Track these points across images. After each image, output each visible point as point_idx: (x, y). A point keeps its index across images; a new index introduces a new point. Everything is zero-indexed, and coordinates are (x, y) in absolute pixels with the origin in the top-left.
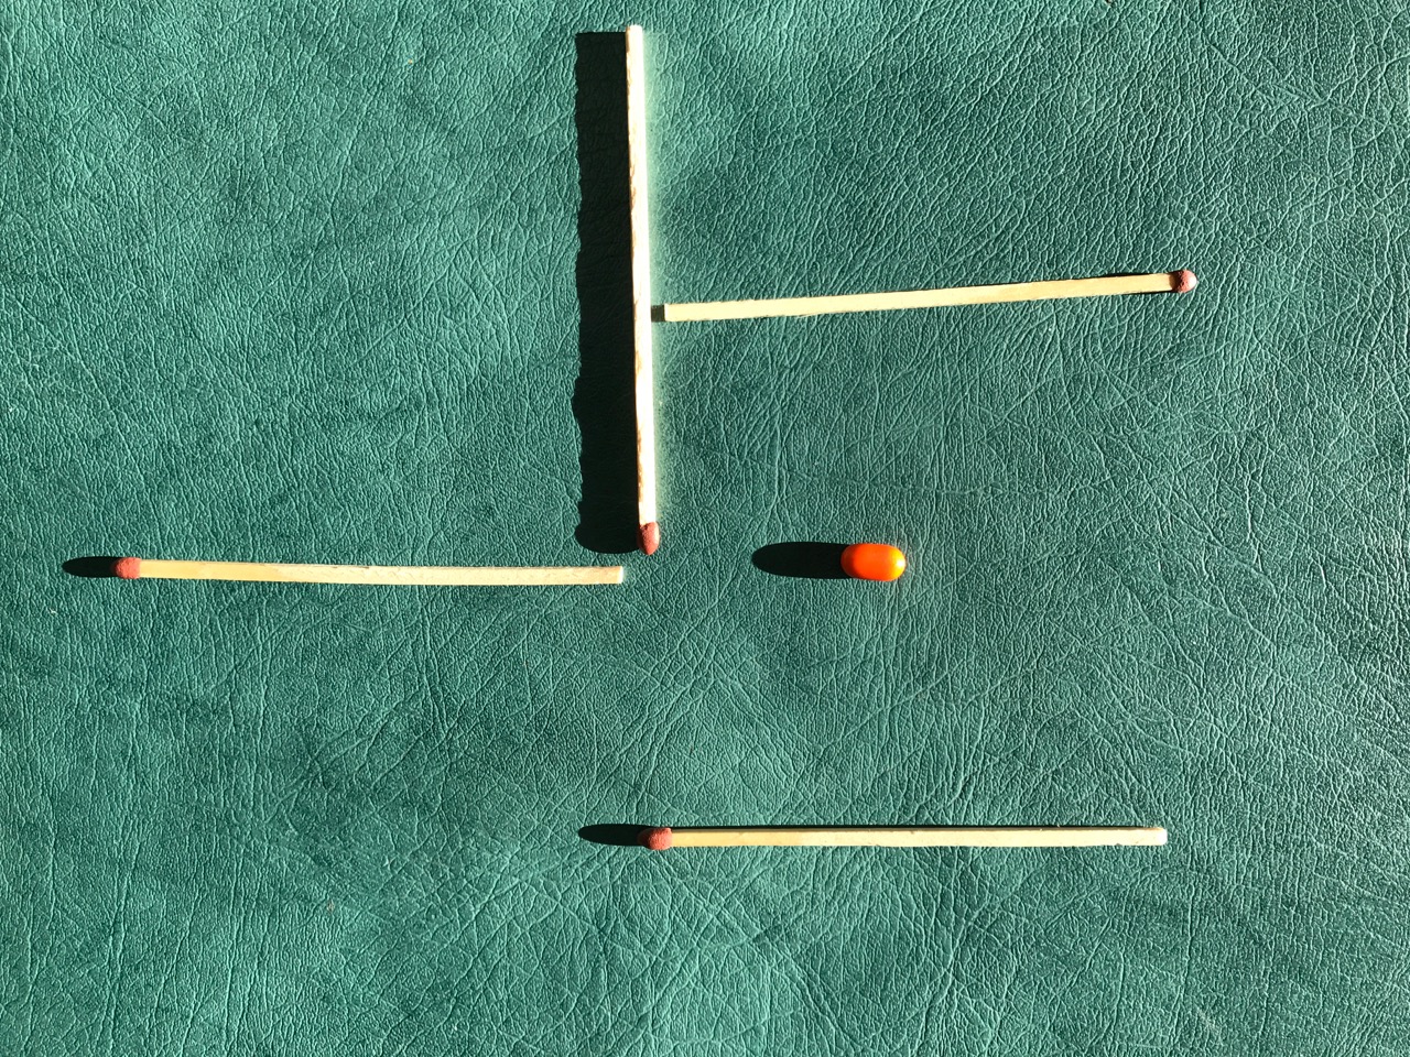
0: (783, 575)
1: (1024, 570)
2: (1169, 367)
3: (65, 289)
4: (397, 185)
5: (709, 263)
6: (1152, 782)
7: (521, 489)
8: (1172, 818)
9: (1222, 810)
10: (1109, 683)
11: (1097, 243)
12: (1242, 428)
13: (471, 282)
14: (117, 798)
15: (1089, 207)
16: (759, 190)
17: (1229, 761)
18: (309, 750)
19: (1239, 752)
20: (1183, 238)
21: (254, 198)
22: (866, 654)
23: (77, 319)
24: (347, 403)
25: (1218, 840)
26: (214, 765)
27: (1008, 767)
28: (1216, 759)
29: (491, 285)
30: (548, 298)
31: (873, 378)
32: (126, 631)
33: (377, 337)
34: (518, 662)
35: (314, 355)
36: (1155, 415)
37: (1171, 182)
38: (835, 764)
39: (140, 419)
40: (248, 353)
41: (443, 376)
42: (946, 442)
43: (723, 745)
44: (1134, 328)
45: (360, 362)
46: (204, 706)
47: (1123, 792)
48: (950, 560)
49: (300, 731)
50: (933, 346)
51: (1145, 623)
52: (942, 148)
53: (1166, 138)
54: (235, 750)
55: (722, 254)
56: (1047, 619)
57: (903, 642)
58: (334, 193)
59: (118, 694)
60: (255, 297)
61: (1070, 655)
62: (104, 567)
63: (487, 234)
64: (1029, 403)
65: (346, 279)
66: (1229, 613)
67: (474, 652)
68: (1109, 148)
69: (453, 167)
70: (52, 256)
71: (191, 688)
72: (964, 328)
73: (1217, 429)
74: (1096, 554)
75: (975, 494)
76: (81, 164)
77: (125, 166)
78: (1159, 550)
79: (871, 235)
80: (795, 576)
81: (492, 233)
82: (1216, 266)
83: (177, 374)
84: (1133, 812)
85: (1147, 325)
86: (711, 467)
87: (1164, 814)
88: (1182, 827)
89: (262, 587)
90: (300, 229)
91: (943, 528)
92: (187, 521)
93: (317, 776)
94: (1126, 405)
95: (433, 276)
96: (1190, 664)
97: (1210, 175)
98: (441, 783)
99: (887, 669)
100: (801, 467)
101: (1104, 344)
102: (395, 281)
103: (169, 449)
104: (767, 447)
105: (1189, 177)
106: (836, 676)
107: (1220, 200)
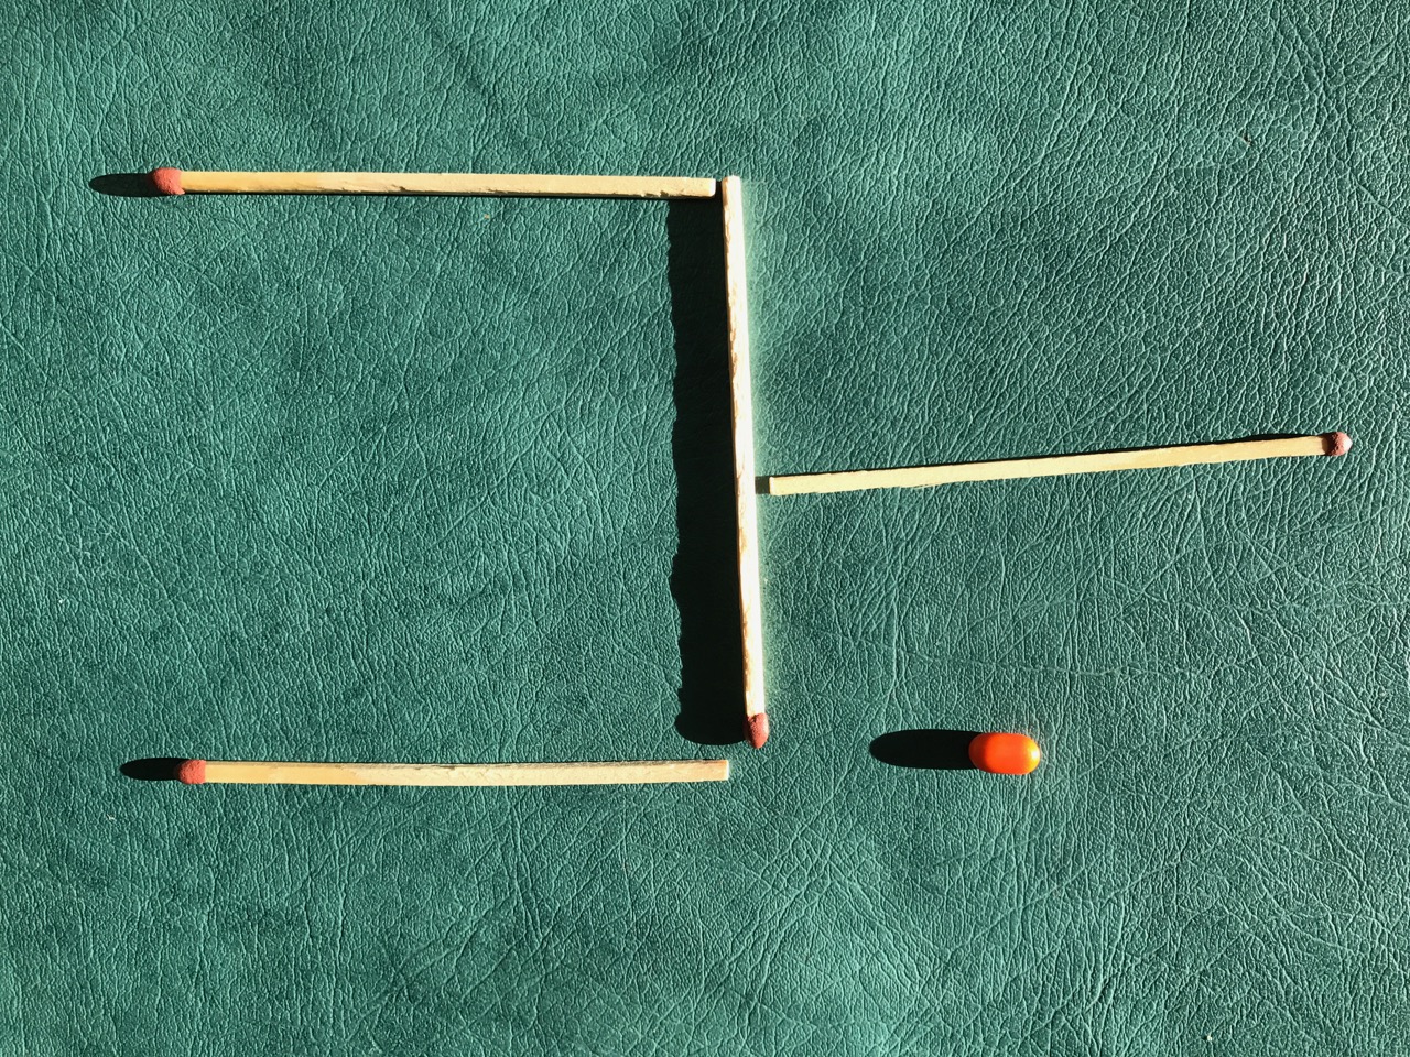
0: (904, 766)
1: (1166, 756)
2: (1320, 535)
3: (117, 470)
4: (476, 351)
5: (816, 430)
6: (1309, 983)
7: (616, 675)
8: (1331, 1020)
9: (1384, 1010)
10: (1260, 876)
11: (1240, 402)
12: (1402, 599)
13: (559, 455)
14: (184, 1017)
15: (1230, 363)
16: (869, 351)
17: (1392, 958)
18: (393, 962)
19: (1402, 949)
20: (1334, 395)
21: (319, 367)
22: (996, 850)
23: (130, 503)
24: (426, 588)
25: (1379, 1042)
26: (290, 980)
27: (1151, 968)
28: (1378, 957)
29: (581, 458)
30: (642, 471)
31: (998, 551)
32: (190, 837)
33: (458, 517)
34: (616, 864)
35: (389, 536)
36: (1306, 587)
37: (1320, 335)
38: (964, 968)
39: (200, 609)
40: (316, 536)
41: (531, 556)
42: (1080, 619)
43: (842, 952)
44: (1281, 493)
45: (440, 543)
46: (277, 916)
47: (1278, 993)
48: (1086, 746)
49: (383, 942)
50: (1063, 515)
51: (1299, 812)
52: (1068, 302)
53: (1313, 287)
54: (312, 963)
55: (830, 420)
56: (1192, 809)
57: (1036, 836)
58: (407, 361)
59: (183, 905)
60: (323, 475)
61: (1216, 846)
62: (167, 769)
63: (576, 403)
64: (1168, 576)
65: (423, 454)
66: (1391, 800)
67: (568, 855)
68: (1251, 299)
69: (536, 331)
70: (102, 435)
71: (262, 898)
72: (1096, 495)
73: (1375, 601)
74: (1243, 738)
75: (1112, 675)
76: (132, 335)
77: (179, 335)
78: (1313, 733)
79: (993, 397)
80: (917, 767)
81: (581, 403)
82: (1370, 425)
83: (239, 560)
84: (1289, 1015)
85: (1295, 490)
86: (822, 649)
87: (1322, 1016)
88: (1341, 1030)
89: (339, 790)
90: (371, 401)
91: (1078, 713)
92: (254, 718)
93: (402, 989)
94: (1274, 576)
95: (518, 450)
96: (1349, 855)
97: (1363, 326)
98: (536, 996)
99: (1019, 866)
100: (921, 648)
101: (1248, 512)
102: (477, 456)
103: (233, 641)
104: (883, 626)
105: (1339, 328)
106: (964, 875)
107: (1375, 350)
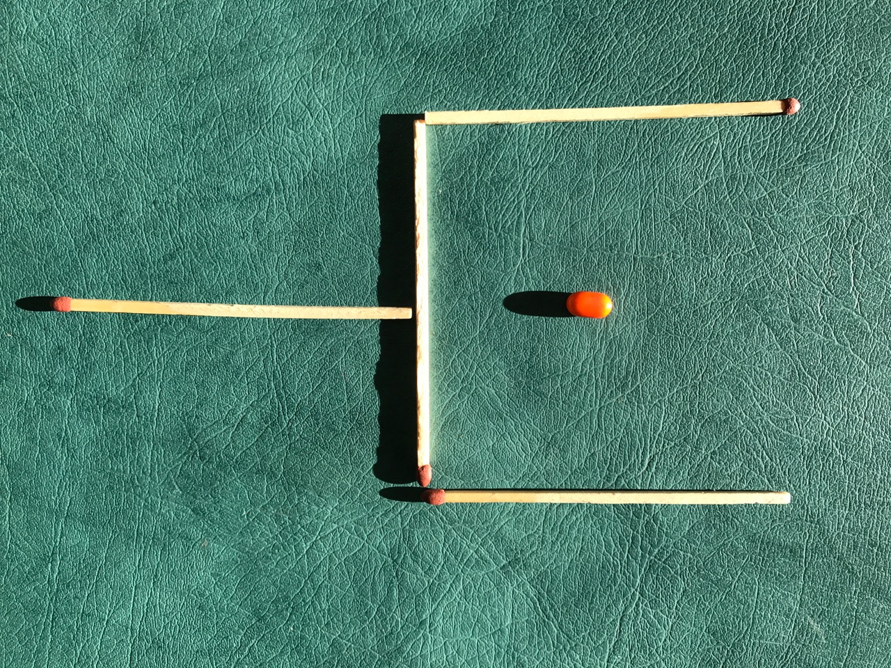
0: (525, 314)
1: (694, 311)
2: (798, 170)
3: (18, 106)
4: (255, 34)
5: (476, 92)
6: (780, 460)
7: (341, 251)
8: (794, 485)
9: (828, 480)
10: (752, 391)
11: (750, 82)
12: (849, 213)
13: (307, 104)
14: (54, 467)
15: (744, 56)
16: (512, 41)
17: (834, 446)
18: (190, 434)
19: (841, 440)
20: (810, 78)
21: (153, 42)
22: (582, 370)
23: (26, 127)
24: (218, 189)
25: (826, 501)
26: (123, 444)
27: (680, 449)
28: (825, 445)
29: (321, 106)
30: (361, 116)
31: (591, 175)
32: (61, 349)
33: (240, 143)
34: (338, 373)
35: (195, 154)
36: (788, 203)
37: (803, 39)
38: (559, 446)
39: (71, 199)
40: (148, 153)
41: (287, 171)
42: (642, 221)
43: (481, 433)
44: (774, 142)
45: (228, 160)
46: (116, 402)
47: (760, 466)
48: (643, 304)
49: (184, 420)
50: (633, 153)
51: (778, 349)
52: (641, 13)
53: (800, 7)
54: (138, 433)
55: (485, 85)
56: (710, 346)
57: (608, 361)
58: (211, 40)
59: (55, 394)
60: (154, 113)
61: (725, 371)
62: (45, 304)
63: (319, 70)
64: (700, 194)
65: (219, 101)
66: (837, 343)
67: (307, 366)
68: (760, 14)
69: (295, 22)
70: (9, 82)
71: (106, 390)
72: (655, 141)
73: (831, 213)
74: (744, 301)
75: (661, 258)
76: (31, 17)
77: (61, 18)
78: (789, 299)
79: (591, 74)
80: (533, 315)
81: (322, 70)
82: (833, 98)
83: (98, 167)
84: (767, 481)
85: (784, 140)
86: (475, 237)
87: (788, 482)
88: (800, 492)
89: (158, 318)
90: (186, 65)
91: (638, 282)
92: (104, 272)
93: (195, 453)
94: (767, 197)
95: (280, 99)
96: (808, 378)
97: (830, 34)
98: (283, 458)
99: (597, 381)
100: (539, 237)
101: (753, 153)
102: (253, 103)
103: (92, 221)
104: (515, 223)
105: (815, 36)
106: (561, 385)
107: (837, 51)
